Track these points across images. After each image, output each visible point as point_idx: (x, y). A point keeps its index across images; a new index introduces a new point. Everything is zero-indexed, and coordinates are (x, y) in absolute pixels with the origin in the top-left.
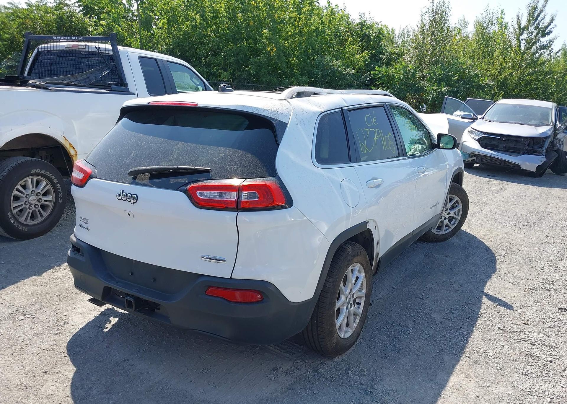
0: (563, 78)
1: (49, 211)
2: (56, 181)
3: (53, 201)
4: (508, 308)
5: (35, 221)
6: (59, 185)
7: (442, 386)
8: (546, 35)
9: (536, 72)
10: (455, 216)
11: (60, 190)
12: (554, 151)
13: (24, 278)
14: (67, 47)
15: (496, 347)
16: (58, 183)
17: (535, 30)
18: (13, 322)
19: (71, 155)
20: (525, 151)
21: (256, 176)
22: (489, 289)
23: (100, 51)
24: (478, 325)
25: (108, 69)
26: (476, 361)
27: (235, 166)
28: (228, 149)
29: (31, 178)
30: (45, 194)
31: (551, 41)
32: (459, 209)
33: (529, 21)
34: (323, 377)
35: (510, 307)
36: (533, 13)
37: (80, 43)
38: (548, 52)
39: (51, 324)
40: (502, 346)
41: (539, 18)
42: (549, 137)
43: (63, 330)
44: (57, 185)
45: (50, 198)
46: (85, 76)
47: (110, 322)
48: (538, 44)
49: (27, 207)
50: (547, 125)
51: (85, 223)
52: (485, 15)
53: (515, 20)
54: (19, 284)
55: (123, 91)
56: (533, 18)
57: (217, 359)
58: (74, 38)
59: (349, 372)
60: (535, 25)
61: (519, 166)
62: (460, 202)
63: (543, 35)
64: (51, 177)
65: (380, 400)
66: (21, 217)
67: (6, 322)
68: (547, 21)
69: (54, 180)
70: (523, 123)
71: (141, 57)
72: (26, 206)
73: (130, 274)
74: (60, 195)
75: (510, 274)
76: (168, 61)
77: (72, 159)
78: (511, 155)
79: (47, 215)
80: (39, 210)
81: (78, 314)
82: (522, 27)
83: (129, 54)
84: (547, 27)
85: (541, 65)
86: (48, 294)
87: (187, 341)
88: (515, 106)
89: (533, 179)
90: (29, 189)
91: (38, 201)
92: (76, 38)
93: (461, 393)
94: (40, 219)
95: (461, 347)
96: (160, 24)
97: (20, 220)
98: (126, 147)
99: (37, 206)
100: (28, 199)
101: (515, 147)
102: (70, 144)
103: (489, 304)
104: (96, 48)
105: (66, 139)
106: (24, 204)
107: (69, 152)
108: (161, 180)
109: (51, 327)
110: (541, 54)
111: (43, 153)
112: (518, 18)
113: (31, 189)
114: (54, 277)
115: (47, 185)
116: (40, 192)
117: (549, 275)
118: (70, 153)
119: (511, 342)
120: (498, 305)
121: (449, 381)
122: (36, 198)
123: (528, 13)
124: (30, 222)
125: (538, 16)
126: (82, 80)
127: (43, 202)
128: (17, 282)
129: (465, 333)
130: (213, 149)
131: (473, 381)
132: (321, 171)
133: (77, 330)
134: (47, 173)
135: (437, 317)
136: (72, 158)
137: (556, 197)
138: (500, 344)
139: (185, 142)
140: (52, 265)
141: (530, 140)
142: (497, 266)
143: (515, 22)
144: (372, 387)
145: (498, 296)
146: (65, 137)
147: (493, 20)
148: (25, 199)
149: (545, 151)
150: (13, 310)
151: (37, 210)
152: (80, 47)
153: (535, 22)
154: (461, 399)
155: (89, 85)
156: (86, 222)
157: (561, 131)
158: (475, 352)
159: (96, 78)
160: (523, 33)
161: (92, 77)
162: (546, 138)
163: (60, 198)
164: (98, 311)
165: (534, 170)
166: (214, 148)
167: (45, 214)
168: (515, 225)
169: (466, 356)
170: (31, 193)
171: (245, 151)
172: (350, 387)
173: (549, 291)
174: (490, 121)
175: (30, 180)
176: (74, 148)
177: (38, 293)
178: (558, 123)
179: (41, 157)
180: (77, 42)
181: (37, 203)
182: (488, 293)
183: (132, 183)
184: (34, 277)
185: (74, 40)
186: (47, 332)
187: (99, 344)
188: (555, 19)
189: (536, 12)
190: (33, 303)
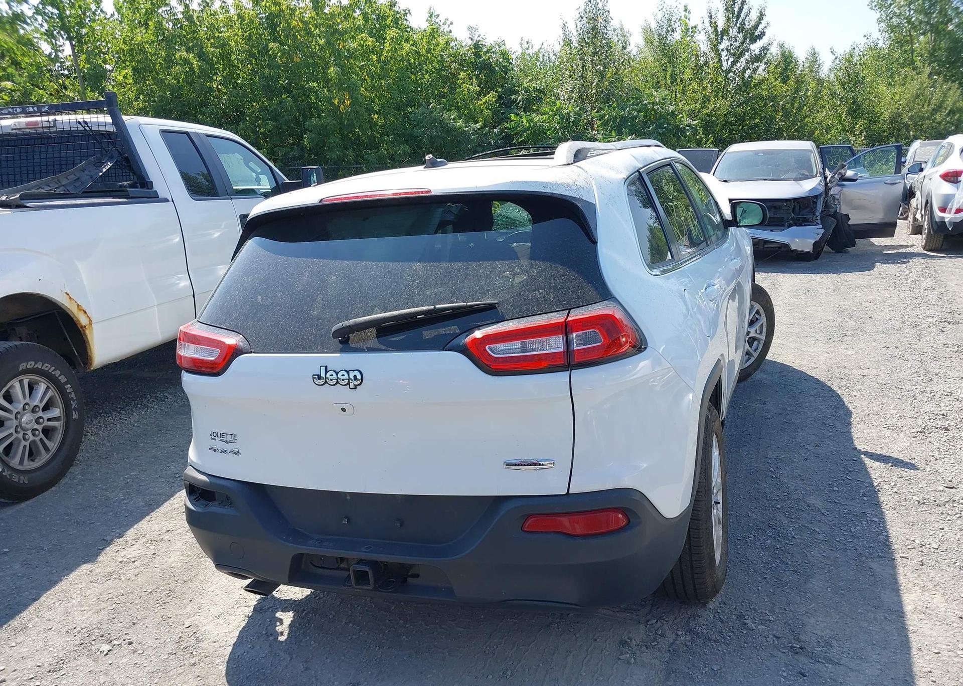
0: (793, 105)
1: (58, 437)
2: (63, 379)
3: (62, 418)
4: (910, 468)
5: (36, 460)
6: (69, 386)
7: (899, 613)
8: (756, 40)
9: (750, 99)
10: (757, 336)
11: (73, 395)
12: (830, 215)
13: (66, 572)
14: (15, 128)
15: (934, 532)
16: (66, 383)
17: (739, 32)
18: (93, 661)
19: (82, 327)
20: (792, 222)
21: (582, 302)
22: (862, 443)
23: (87, 128)
24: (885, 503)
25: (111, 159)
26: (921, 562)
27: (541, 291)
28: (515, 263)
29: (19, 381)
30: (46, 408)
31: (765, 49)
32: (762, 324)
33: (728, 19)
34: (710, 639)
35: (912, 467)
36: (732, 7)
37: (45, 118)
38: (763, 66)
39: (171, 647)
40: (941, 529)
41: (742, 15)
42: (820, 195)
43: (200, 653)
44: (66, 387)
45: (56, 412)
46: (72, 176)
47: (281, 621)
48: (747, 55)
49: (20, 436)
50: (812, 177)
51: (227, 442)
52: (660, 16)
53: (707, 20)
54: (63, 585)
55: (148, 196)
56: (733, 13)
57: (515, 648)
58: (31, 109)
59: (746, 621)
60: (738, 25)
61: (787, 246)
62: (762, 311)
63: (754, 40)
64: (53, 373)
65: (824, 658)
66: (13, 457)
67: (78, 662)
68: (754, 16)
69: (59, 378)
70: (775, 178)
71: (163, 132)
72: (17, 435)
73: (345, 522)
74: (74, 404)
75: (874, 414)
76: (208, 136)
77: (85, 333)
78: (772, 231)
79: (56, 446)
80: (41, 440)
81: (211, 618)
82: (719, 29)
83: (142, 127)
84: (756, 27)
85: (755, 88)
86: (132, 592)
87: (443, 626)
88: (756, 153)
89: (811, 264)
90: (19, 402)
91: (37, 421)
92: (35, 108)
93: (933, 617)
94: (44, 457)
95: (884, 543)
96: (121, 78)
97: (11, 465)
98: (298, 287)
99: (37, 433)
100: (20, 422)
101: (776, 216)
102: (78, 306)
103: (877, 467)
104: (79, 123)
105: (70, 298)
106: (14, 432)
107: (78, 321)
108: (404, 337)
109: (175, 654)
110: (755, 70)
111: (22, 330)
112: (711, 17)
113: (23, 402)
114: (125, 560)
115: (48, 388)
116: (39, 404)
117: (930, 405)
118: (80, 323)
119: (949, 520)
120: (892, 466)
121: (903, 603)
122: (32, 418)
123: (725, 7)
124: (28, 465)
125: (741, 10)
126: (69, 184)
127: (46, 423)
128: (56, 583)
129: (876, 520)
130: (486, 267)
131: (939, 595)
132: (659, 281)
133: (230, 649)
134: (47, 367)
135: (816, 501)
136: (84, 331)
137: (859, 287)
138: (937, 526)
139: (425, 262)
140: (108, 538)
141: (794, 202)
142: (849, 406)
143: (707, 24)
144: (798, 640)
145: (884, 452)
146: (68, 294)
147: (673, 23)
148: (15, 423)
149: (819, 218)
150: (80, 636)
151: (37, 439)
152: (45, 124)
153: (737, 21)
154: (940, 627)
155: (83, 193)
156: (229, 439)
157: (835, 183)
158: (910, 547)
159: (91, 177)
160: (722, 39)
161: (85, 176)
162: (816, 197)
163: (75, 409)
164: (247, 606)
165: (809, 249)
166: (486, 264)
167: (53, 445)
168: (829, 337)
169: (901, 557)
170: (24, 409)
171: (547, 261)
172: (764, 647)
173: (948, 430)
174: (725, 181)
175: (17, 385)
176: (85, 313)
177: (110, 596)
178: (828, 172)
179: (20, 337)
180: (39, 116)
181: (36, 426)
182: (865, 450)
183: (342, 351)
184: (85, 567)
185: (31, 113)
186: (173, 664)
187: (287, 666)
188: (766, 13)
189: (736, 4)
190: (111, 616)
